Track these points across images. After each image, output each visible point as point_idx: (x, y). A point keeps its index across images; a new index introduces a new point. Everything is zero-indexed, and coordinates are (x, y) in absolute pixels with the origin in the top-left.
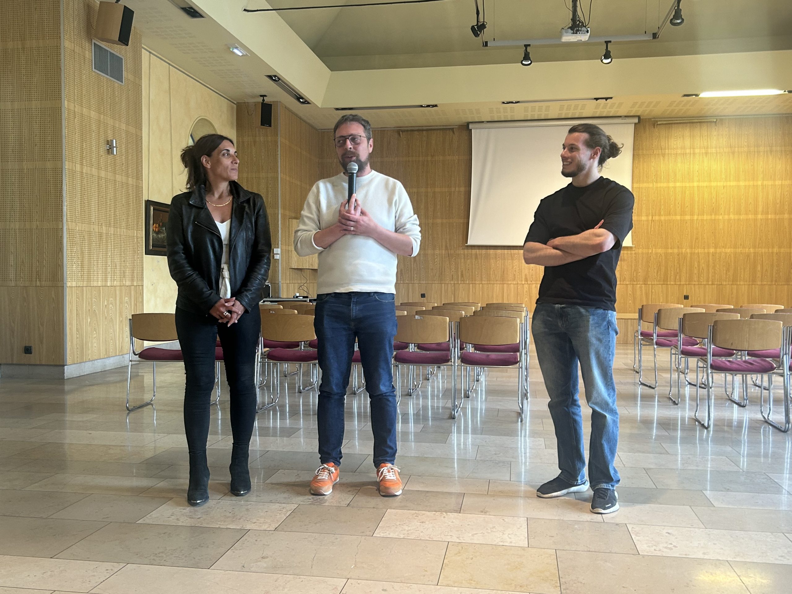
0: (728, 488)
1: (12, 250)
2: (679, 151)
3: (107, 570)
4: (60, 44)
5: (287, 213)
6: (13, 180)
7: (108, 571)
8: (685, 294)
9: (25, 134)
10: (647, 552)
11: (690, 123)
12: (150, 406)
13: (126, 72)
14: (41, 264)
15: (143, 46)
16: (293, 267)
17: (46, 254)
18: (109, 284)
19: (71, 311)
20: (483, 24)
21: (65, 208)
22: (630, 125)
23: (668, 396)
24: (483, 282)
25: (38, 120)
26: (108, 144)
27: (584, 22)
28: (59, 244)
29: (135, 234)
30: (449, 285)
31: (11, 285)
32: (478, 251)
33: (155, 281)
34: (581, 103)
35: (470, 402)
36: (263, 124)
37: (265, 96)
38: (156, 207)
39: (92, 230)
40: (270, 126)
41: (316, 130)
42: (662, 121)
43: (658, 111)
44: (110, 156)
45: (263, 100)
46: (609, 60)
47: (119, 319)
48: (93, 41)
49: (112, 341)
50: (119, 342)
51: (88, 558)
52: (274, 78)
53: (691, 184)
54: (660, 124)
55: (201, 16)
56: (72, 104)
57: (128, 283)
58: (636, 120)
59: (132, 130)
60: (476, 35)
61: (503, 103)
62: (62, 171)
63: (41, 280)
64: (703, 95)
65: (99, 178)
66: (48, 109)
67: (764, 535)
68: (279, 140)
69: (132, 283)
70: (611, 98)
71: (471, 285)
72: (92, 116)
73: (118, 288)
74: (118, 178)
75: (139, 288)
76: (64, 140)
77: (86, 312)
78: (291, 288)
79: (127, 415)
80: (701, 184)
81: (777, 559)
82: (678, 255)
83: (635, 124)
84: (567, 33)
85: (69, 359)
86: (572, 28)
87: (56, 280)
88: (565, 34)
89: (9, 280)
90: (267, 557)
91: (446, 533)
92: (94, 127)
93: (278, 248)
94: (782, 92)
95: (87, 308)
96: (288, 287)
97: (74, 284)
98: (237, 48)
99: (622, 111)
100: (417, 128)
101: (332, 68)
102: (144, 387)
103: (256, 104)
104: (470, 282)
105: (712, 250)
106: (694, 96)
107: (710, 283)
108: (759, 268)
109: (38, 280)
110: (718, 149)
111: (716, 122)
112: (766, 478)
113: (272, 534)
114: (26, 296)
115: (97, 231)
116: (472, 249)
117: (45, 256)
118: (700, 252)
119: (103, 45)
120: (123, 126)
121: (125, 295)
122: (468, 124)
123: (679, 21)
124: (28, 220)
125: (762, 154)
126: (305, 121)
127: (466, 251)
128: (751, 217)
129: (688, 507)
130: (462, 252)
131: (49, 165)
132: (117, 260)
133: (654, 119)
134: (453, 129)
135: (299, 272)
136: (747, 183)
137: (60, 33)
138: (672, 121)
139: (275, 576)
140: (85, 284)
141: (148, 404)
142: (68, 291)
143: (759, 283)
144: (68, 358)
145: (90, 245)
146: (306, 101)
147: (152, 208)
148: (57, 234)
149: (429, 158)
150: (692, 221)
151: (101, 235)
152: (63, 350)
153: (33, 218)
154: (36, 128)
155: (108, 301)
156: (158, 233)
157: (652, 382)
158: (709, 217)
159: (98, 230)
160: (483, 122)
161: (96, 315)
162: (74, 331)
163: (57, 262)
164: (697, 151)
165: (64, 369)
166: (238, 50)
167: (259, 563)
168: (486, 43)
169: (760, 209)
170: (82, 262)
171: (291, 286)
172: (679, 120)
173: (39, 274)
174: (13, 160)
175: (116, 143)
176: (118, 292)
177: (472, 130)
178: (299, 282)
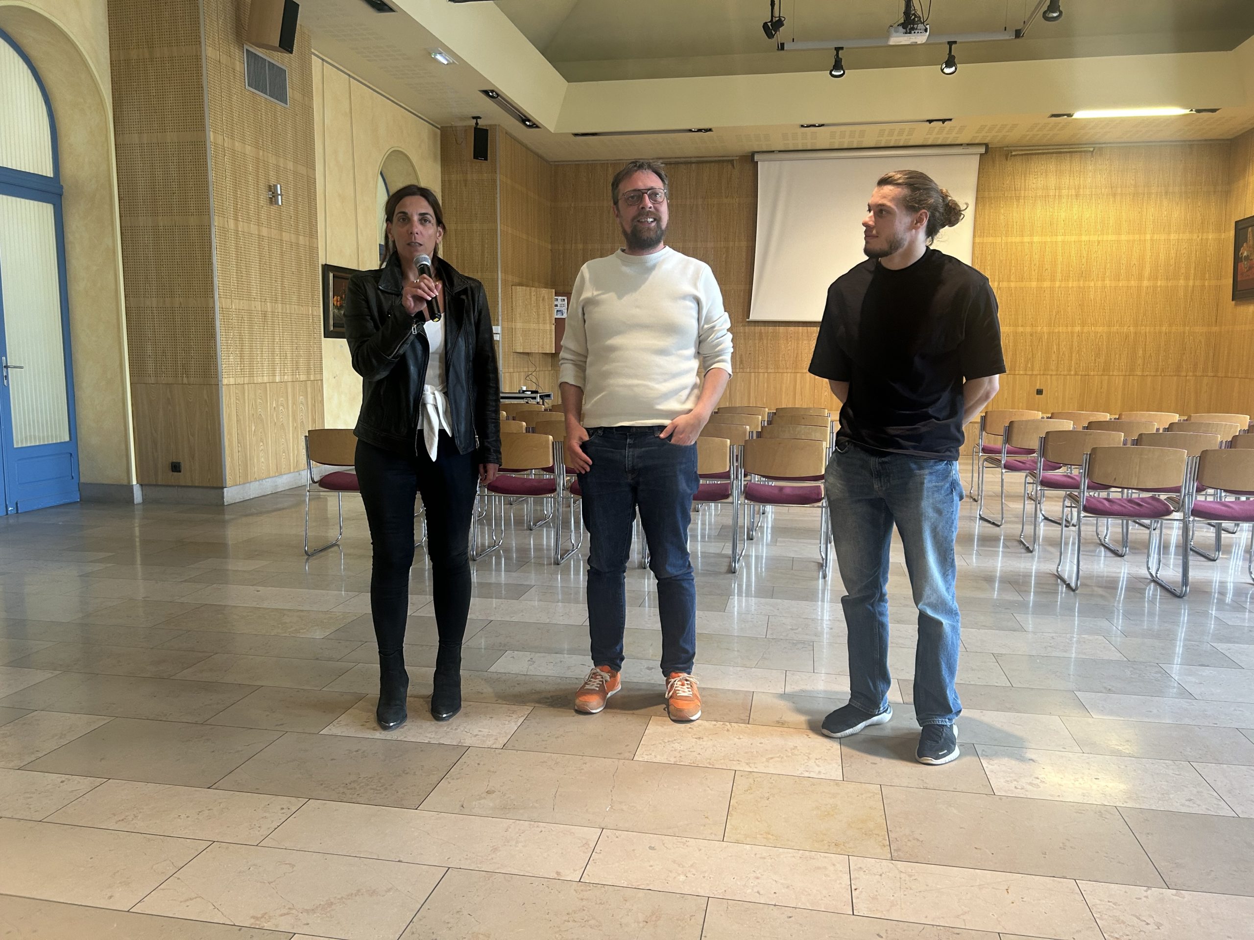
0: (1110, 687)
1: (150, 336)
2: (1040, 193)
3: (282, 809)
4: (201, 53)
5: (510, 278)
6: (146, 242)
7: (283, 811)
8: (1038, 388)
9: (159, 178)
10: (1005, 791)
11: (1056, 153)
12: (336, 548)
13: (291, 90)
14: (188, 354)
15: (313, 50)
16: (518, 351)
17: (194, 341)
18: (278, 379)
19: (229, 416)
20: (780, 19)
21: (216, 279)
22: (973, 156)
23: (1019, 539)
25: (175, 158)
26: (270, 191)
27: (922, 17)
28: (210, 328)
29: (310, 312)
31: (150, 382)
32: (763, 329)
33: (338, 373)
34: (907, 126)
35: (754, 546)
36: (476, 157)
37: (479, 118)
38: (336, 273)
39: (253, 309)
40: (486, 159)
41: (547, 161)
42: (1017, 150)
43: (1013, 136)
44: (274, 208)
45: (477, 124)
46: (953, 69)
47: (293, 426)
48: (246, 47)
49: (284, 454)
50: (293, 455)
51: (257, 789)
52: (491, 94)
53: (1054, 239)
54: (1014, 155)
55: (391, 10)
56: (220, 136)
57: (303, 377)
58: (982, 150)
59: (302, 170)
60: (770, 35)
61: (802, 126)
62: (210, 229)
63: (189, 376)
64: (1079, 115)
65: (260, 237)
66: (189, 144)
67: (1163, 765)
68: (498, 178)
69: (307, 377)
70: (950, 120)
72: (247, 153)
73: (289, 384)
74: (286, 236)
75: (317, 383)
76: (211, 188)
77: (249, 418)
78: (515, 378)
79: (306, 562)
80: (1068, 238)
81: (1183, 805)
82: (1031, 335)
83: (981, 155)
84: (896, 32)
85: (229, 479)
86: (904, 25)
87: (208, 376)
88: (895, 34)
89: (148, 375)
90: (494, 792)
91: (732, 756)
92: (250, 168)
93: (498, 325)
94: (1187, 111)
95: (250, 412)
96: (511, 378)
97: (232, 381)
98: (440, 53)
99: (963, 138)
100: (684, 160)
101: (569, 79)
102: (327, 518)
103: (466, 129)
105: (1077, 329)
106: (1066, 117)
107: (1072, 373)
108: (1141, 353)
109: (184, 375)
110: (1094, 190)
111: (1093, 151)
112: (1160, 672)
113: (499, 754)
114: (170, 397)
115: (260, 310)
116: (755, 326)
117: (192, 344)
118: (1061, 331)
119: (260, 52)
120: (290, 165)
121: (299, 393)
122: (753, 154)
123: (1055, 15)
124: (168, 296)
125: (1153, 196)
126: (532, 151)
127: (746, 328)
128: (1133, 283)
129: (1057, 717)
130: (741, 330)
131: (193, 221)
132: (287, 348)
133: (1008, 149)
134: (733, 160)
135: (525, 357)
136: (1131, 237)
137: (200, 38)
138: (1032, 150)
139: (506, 823)
140: (246, 380)
141: (333, 545)
142: (224, 391)
143: (1139, 373)
144: (227, 478)
145: (251, 327)
146: (534, 124)
147: (331, 275)
148: (207, 314)
150: (1052, 289)
151: (265, 314)
152: (221, 468)
153: (175, 293)
154: (173, 169)
155: (277, 402)
156: (339, 308)
157: (995, 517)
158: (1075, 284)
159: (261, 308)
160: (773, 151)
161: (262, 420)
162: (234, 443)
163: (209, 352)
164: (1064, 192)
165: (223, 493)
166: (442, 56)
167: (482, 801)
168: (783, 45)
169: (1146, 273)
170: (242, 350)
171: (516, 376)
172: (1041, 149)
173: (186, 367)
174: (145, 214)
175: (281, 189)
176: (290, 390)
177: (759, 163)
178: (526, 370)
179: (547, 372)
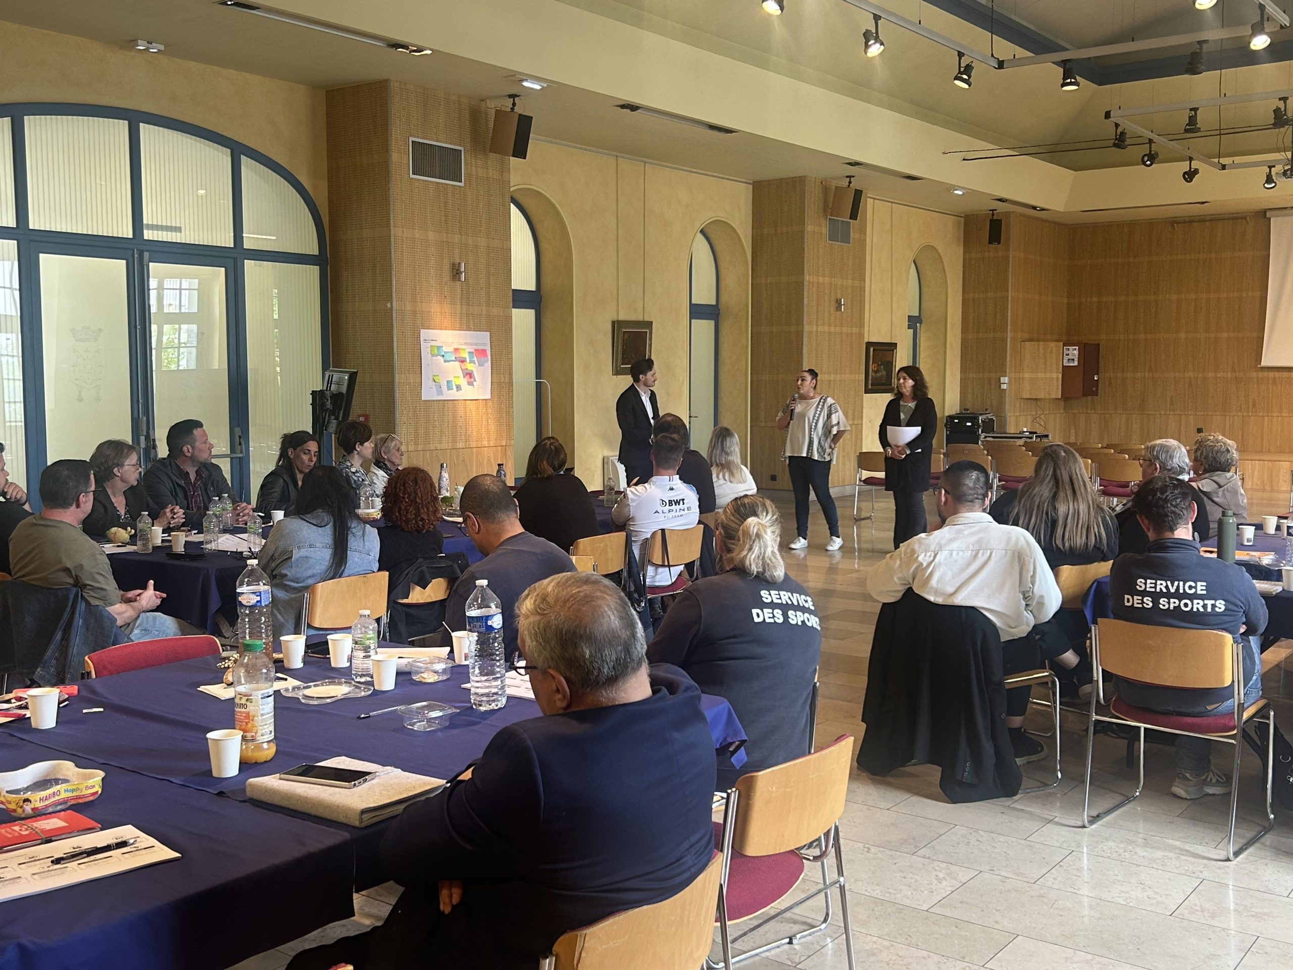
5: (1019, 335)
6: (765, 341)
9: (775, 304)
13: (853, 233)
15: (869, 195)
16: (1025, 397)
24: (1284, 415)
26: (837, 303)
29: (857, 378)
30: (1236, 417)
31: (762, 426)
32: (1277, 374)
36: (991, 242)
37: (995, 210)
38: (875, 347)
40: (999, 243)
41: (1065, 225)
44: (838, 313)
45: (993, 215)
48: (829, 217)
52: (1002, 200)
56: (811, 276)
59: (857, 283)
62: (802, 333)
65: (830, 333)
68: (1011, 255)
71: (1266, 418)
72: (826, 282)
74: (845, 330)
78: (1019, 421)
89: (761, 422)
92: (827, 291)
93: (1005, 376)
96: (1015, 421)
101: (1075, 170)
103: (985, 218)
104: (1265, 414)
115: (827, 379)
116: (1269, 371)
120: (850, 283)
122: (1265, 212)
124: (776, 373)
127: (1260, 374)
130: (1254, 374)
131: (793, 328)
134: (1246, 216)
135: (1033, 402)
137: (805, 219)
146: (1045, 209)
147: (872, 349)
149: (1213, 255)
151: (830, 382)
153: (780, 371)
154: (784, 298)
156: (875, 371)
160: (1285, 208)
166: (957, 191)
171: (1022, 419)
174: (765, 325)
175: (844, 301)
177: (1272, 219)
178: (1034, 413)
179: (1058, 415)
